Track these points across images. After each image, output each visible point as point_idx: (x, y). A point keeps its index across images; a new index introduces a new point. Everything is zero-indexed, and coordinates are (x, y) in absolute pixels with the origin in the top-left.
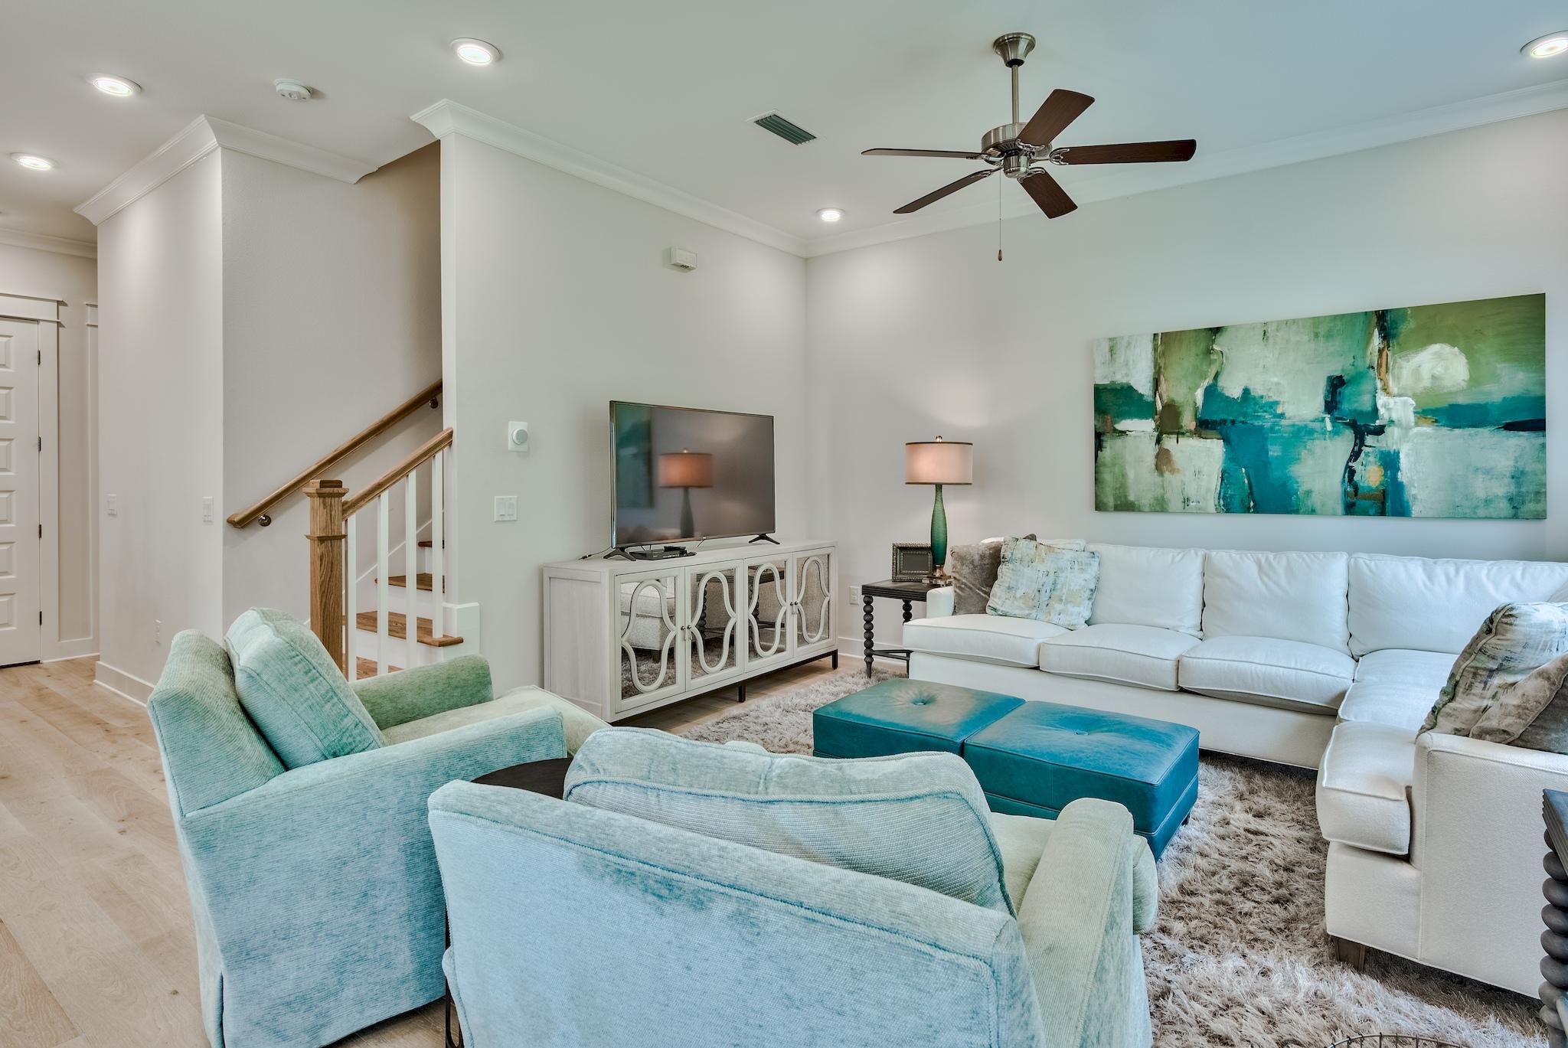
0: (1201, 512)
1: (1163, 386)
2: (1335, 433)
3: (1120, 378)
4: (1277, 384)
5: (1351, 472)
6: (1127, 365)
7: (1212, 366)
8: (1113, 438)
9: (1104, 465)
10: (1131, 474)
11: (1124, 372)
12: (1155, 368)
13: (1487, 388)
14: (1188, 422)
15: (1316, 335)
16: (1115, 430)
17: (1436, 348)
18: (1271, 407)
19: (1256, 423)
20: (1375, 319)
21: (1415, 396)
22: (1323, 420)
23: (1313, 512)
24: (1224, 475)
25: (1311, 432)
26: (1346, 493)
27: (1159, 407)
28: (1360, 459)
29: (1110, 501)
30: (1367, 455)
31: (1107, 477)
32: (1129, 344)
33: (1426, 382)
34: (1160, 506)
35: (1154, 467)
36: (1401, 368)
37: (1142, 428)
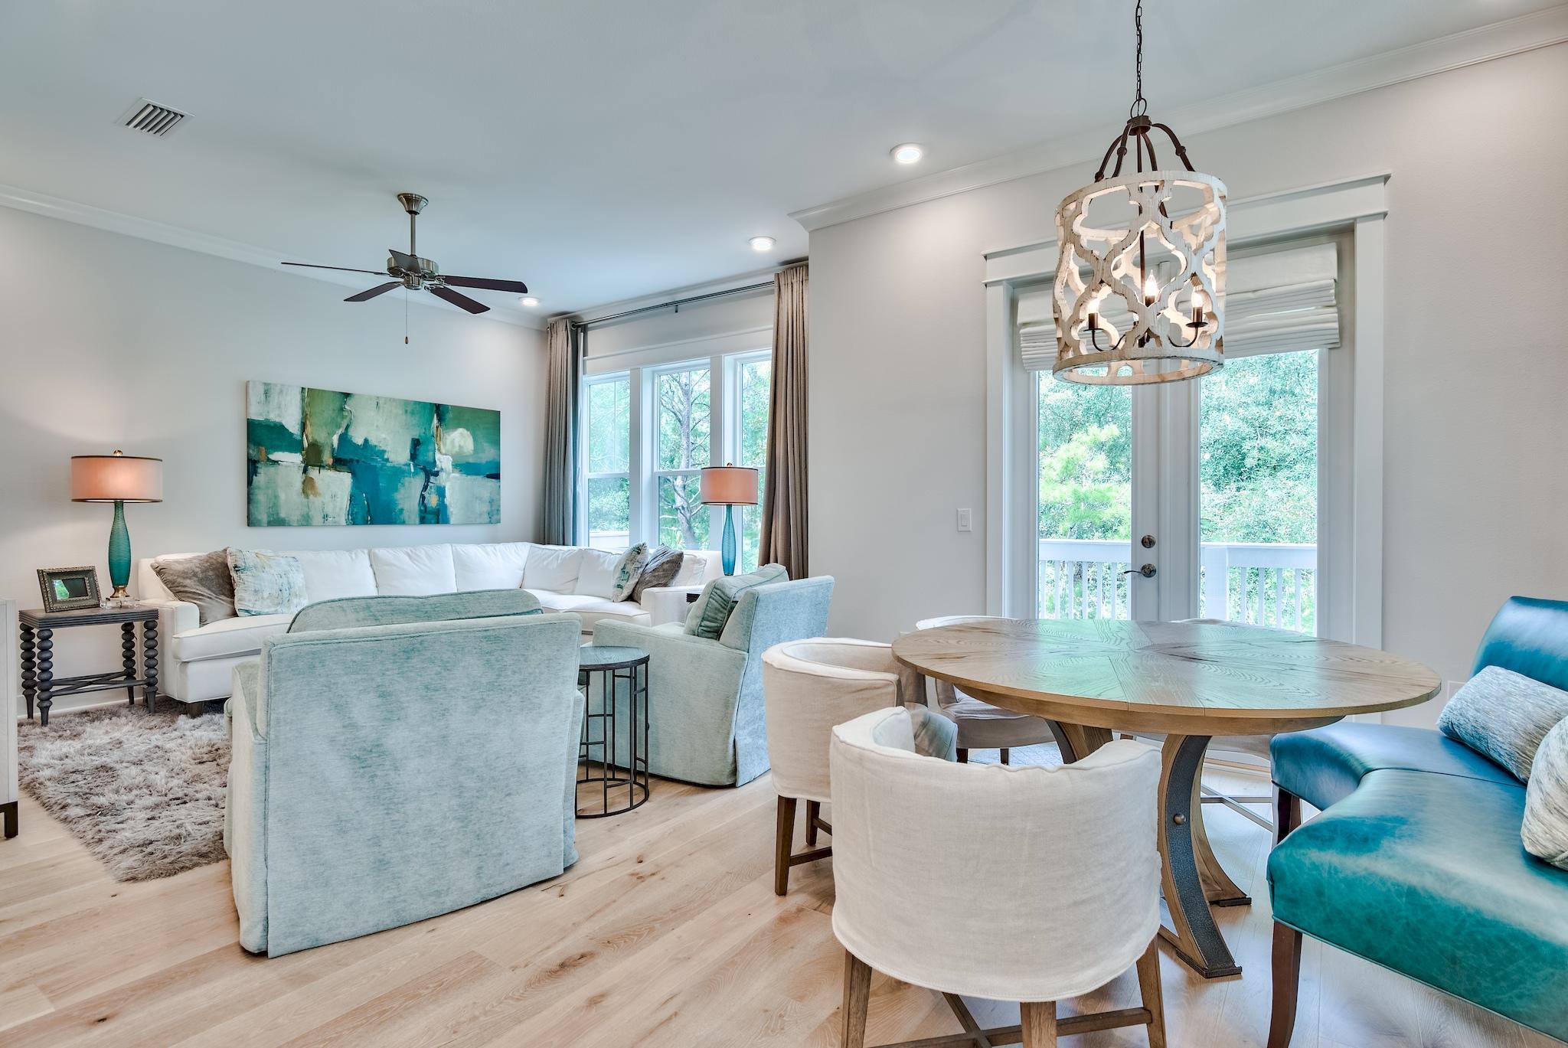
0: (336, 525)
1: (309, 429)
2: (415, 474)
3: (274, 417)
4: (385, 439)
5: (423, 497)
6: (280, 408)
7: (344, 420)
8: (266, 466)
9: (259, 488)
10: (282, 496)
11: (277, 413)
12: (303, 414)
13: (481, 455)
14: (327, 459)
15: (406, 411)
16: (269, 460)
17: (461, 430)
18: (381, 454)
19: (373, 464)
20: (435, 409)
21: (452, 456)
22: (409, 465)
23: (403, 523)
24: (352, 498)
25: (403, 472)
26: (421, 511)
27: (306, 444)
28: (427, 490)
29: (264, 518)
30: (431, 487)
31: (261, 497)
32: (281, 391)
33: (457, 449)
34: (306, 521)
35: (301, 491)
36: (446, 438)
37: (291, 460)
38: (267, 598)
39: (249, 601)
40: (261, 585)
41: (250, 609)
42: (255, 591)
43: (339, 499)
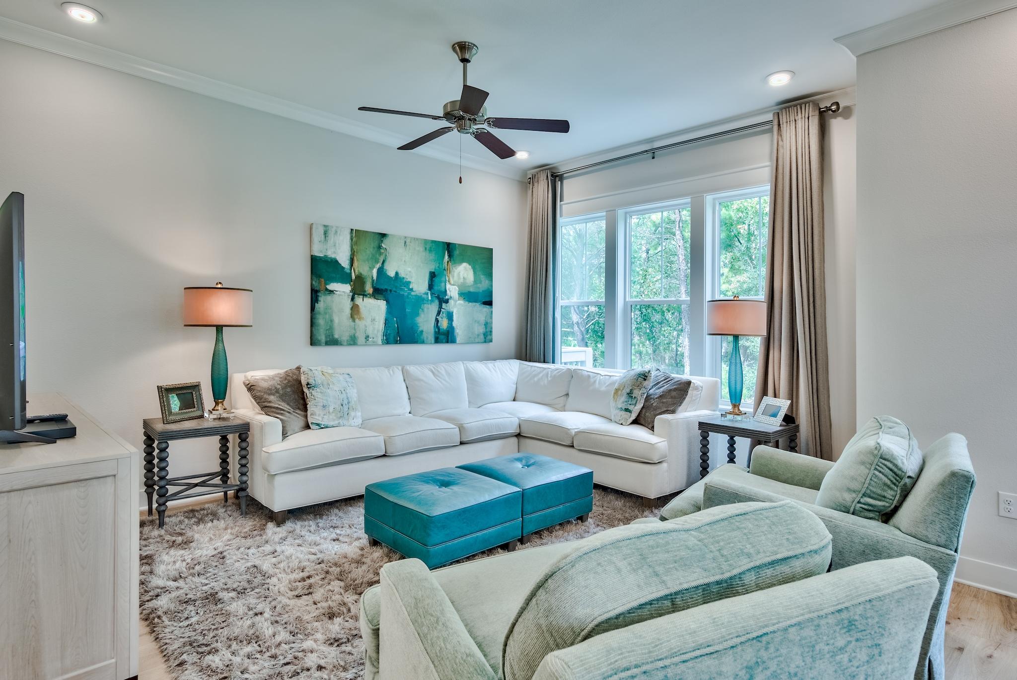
0: (375, 344)
1: (356, 264)
2: (432, 301)
3: (331, 254)
4: (410, 272)
5: (437, 321)
6: (335, 246)
7: (381, 256)
8: (325, 295)
9: (319, 313)
10: (336, 320)
11: (333, 250)
12: (351, 251)
13: (479, 285)
14: (369, 289)
15: (426, 249)
16: (327, 289)
17: (465, 264)
18: (407, 284)
19: (402, 293)
20: (446, 247)
21: (458, 286)
22: (427, 294)
23: (423, 342)
24: (386, 322)
25: (423, 299)
26: (435, 332)
27: (353, 277)
28: (440, 315)
29: (323, 339)
30: (443, 313)
31: (321, 321)
32: (336, 232)
33: (462, 280)
34: (353, 341)
35: (350, 316)
36: (454, 272)
37: (343, 289)
38: (332, 412)
39: (319, 415)
40: (327, 400)
41: (320, 422)
42: (324, 406)
43: (377, 323)
